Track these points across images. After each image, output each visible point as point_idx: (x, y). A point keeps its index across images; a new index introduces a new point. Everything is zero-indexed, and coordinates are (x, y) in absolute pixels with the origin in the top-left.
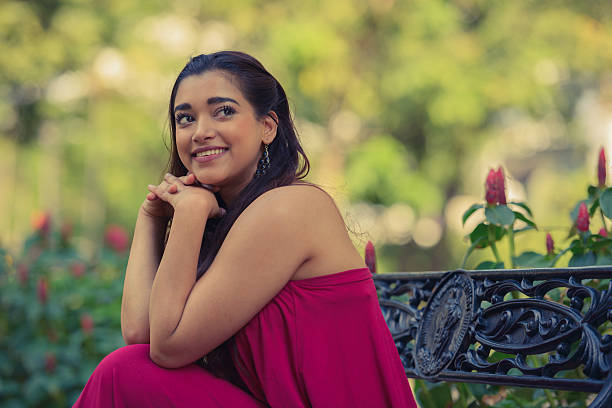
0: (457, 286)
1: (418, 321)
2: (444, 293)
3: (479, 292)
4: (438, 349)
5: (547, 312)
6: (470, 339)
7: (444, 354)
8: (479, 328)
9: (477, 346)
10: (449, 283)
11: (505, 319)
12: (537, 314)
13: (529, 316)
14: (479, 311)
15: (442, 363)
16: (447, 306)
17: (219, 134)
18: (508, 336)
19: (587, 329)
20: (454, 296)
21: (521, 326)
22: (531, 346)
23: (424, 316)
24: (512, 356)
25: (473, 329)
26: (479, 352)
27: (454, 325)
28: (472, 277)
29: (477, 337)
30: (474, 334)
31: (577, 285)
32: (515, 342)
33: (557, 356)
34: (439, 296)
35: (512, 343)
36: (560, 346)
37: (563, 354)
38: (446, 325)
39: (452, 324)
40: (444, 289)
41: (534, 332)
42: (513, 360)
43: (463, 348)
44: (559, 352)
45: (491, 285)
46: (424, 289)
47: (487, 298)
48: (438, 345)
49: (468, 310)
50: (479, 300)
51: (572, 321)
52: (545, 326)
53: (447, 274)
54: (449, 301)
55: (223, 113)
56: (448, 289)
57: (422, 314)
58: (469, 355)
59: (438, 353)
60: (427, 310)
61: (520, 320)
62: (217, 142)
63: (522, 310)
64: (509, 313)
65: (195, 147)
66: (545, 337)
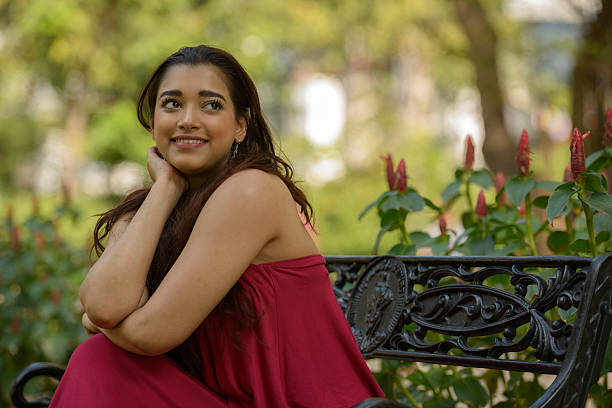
0: (387, 270)
1: (346, 301)
2: (372, 277)
3: (411, 275)
4: (370, 329)
5: (488, 297)
6: (404, 321)
7: (378, 334)
8: (415, 310)
9: (414, 328)
10: (378, 267)
11: (444, 303)
12: (478, 299)
13: (469, 300)
14: (413, 294)
15: (377, 342)
16: (378, 289)
17: (204, 126)
18: (447, 318)
19: (536, 315)
20: (385, 279)
21: (460, 309)
22: (475, 328)
23: (353, 297)
24: (454, 337)
25: (408, 311)
26: (417, 333)
27: (386, 307)
28: (404, 262)
29: (413, 318)
30: (409, 316)
31: (520, 273)
32: (455, 324)
33: (504, 339)
34: (367, 278)
35: (451, 325)
36: (506, 330)
37: (510, 336)
38: (378, 306)
39: (384, 306)
40: (372, 272)
41: (476, 315)
42: (456, 341)
43: (398, 329)
44: (506, 335)
45: (424, 270)
46: (350, 271)
47: (422, 282)
48: (371, 325)
49: (401, 293)
50: (412, 283)
51: (517, 306)
52: (487, 311)
53: (375, 258)
54: (380, 284)
55: (210, 107)
56: (378, 272)
57: (349, 295)
58: (406, 335)
59: (371, 333)
60: (355, 291)
61: (459, 303)
62: (201, 134)
63: (461, 295)
64: (447, 297)
65: (178, 133)
66: (489, 321)
